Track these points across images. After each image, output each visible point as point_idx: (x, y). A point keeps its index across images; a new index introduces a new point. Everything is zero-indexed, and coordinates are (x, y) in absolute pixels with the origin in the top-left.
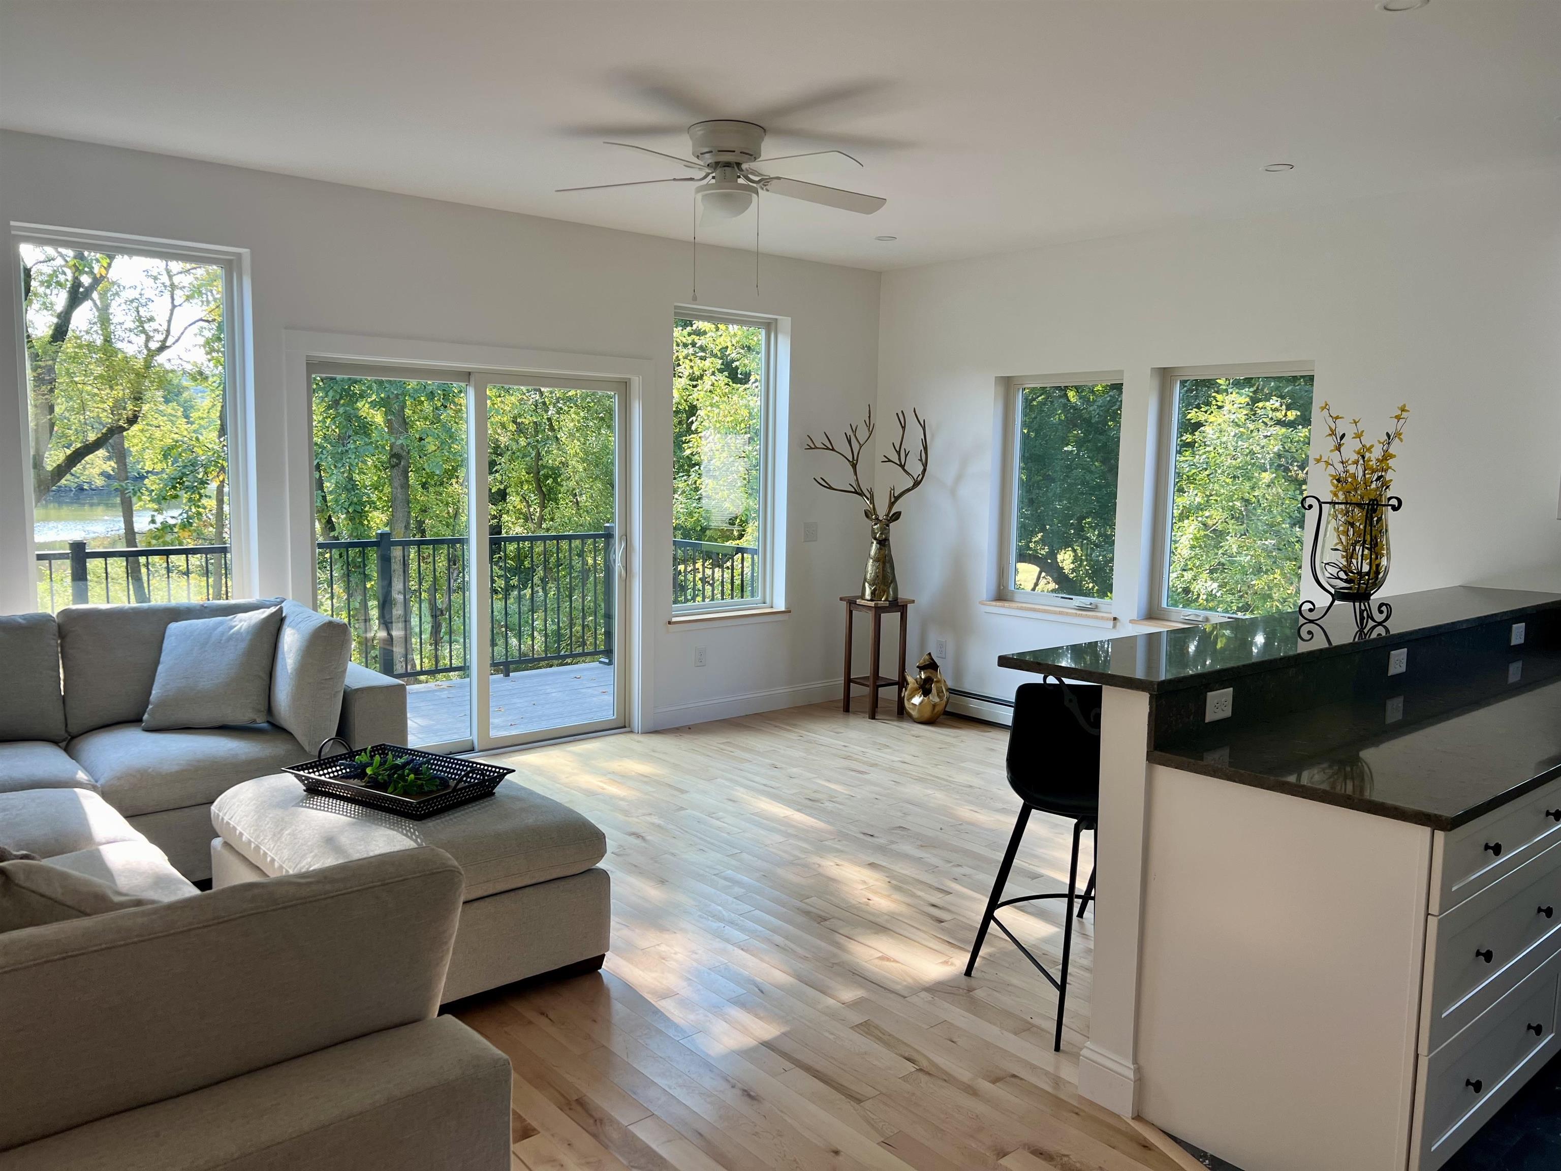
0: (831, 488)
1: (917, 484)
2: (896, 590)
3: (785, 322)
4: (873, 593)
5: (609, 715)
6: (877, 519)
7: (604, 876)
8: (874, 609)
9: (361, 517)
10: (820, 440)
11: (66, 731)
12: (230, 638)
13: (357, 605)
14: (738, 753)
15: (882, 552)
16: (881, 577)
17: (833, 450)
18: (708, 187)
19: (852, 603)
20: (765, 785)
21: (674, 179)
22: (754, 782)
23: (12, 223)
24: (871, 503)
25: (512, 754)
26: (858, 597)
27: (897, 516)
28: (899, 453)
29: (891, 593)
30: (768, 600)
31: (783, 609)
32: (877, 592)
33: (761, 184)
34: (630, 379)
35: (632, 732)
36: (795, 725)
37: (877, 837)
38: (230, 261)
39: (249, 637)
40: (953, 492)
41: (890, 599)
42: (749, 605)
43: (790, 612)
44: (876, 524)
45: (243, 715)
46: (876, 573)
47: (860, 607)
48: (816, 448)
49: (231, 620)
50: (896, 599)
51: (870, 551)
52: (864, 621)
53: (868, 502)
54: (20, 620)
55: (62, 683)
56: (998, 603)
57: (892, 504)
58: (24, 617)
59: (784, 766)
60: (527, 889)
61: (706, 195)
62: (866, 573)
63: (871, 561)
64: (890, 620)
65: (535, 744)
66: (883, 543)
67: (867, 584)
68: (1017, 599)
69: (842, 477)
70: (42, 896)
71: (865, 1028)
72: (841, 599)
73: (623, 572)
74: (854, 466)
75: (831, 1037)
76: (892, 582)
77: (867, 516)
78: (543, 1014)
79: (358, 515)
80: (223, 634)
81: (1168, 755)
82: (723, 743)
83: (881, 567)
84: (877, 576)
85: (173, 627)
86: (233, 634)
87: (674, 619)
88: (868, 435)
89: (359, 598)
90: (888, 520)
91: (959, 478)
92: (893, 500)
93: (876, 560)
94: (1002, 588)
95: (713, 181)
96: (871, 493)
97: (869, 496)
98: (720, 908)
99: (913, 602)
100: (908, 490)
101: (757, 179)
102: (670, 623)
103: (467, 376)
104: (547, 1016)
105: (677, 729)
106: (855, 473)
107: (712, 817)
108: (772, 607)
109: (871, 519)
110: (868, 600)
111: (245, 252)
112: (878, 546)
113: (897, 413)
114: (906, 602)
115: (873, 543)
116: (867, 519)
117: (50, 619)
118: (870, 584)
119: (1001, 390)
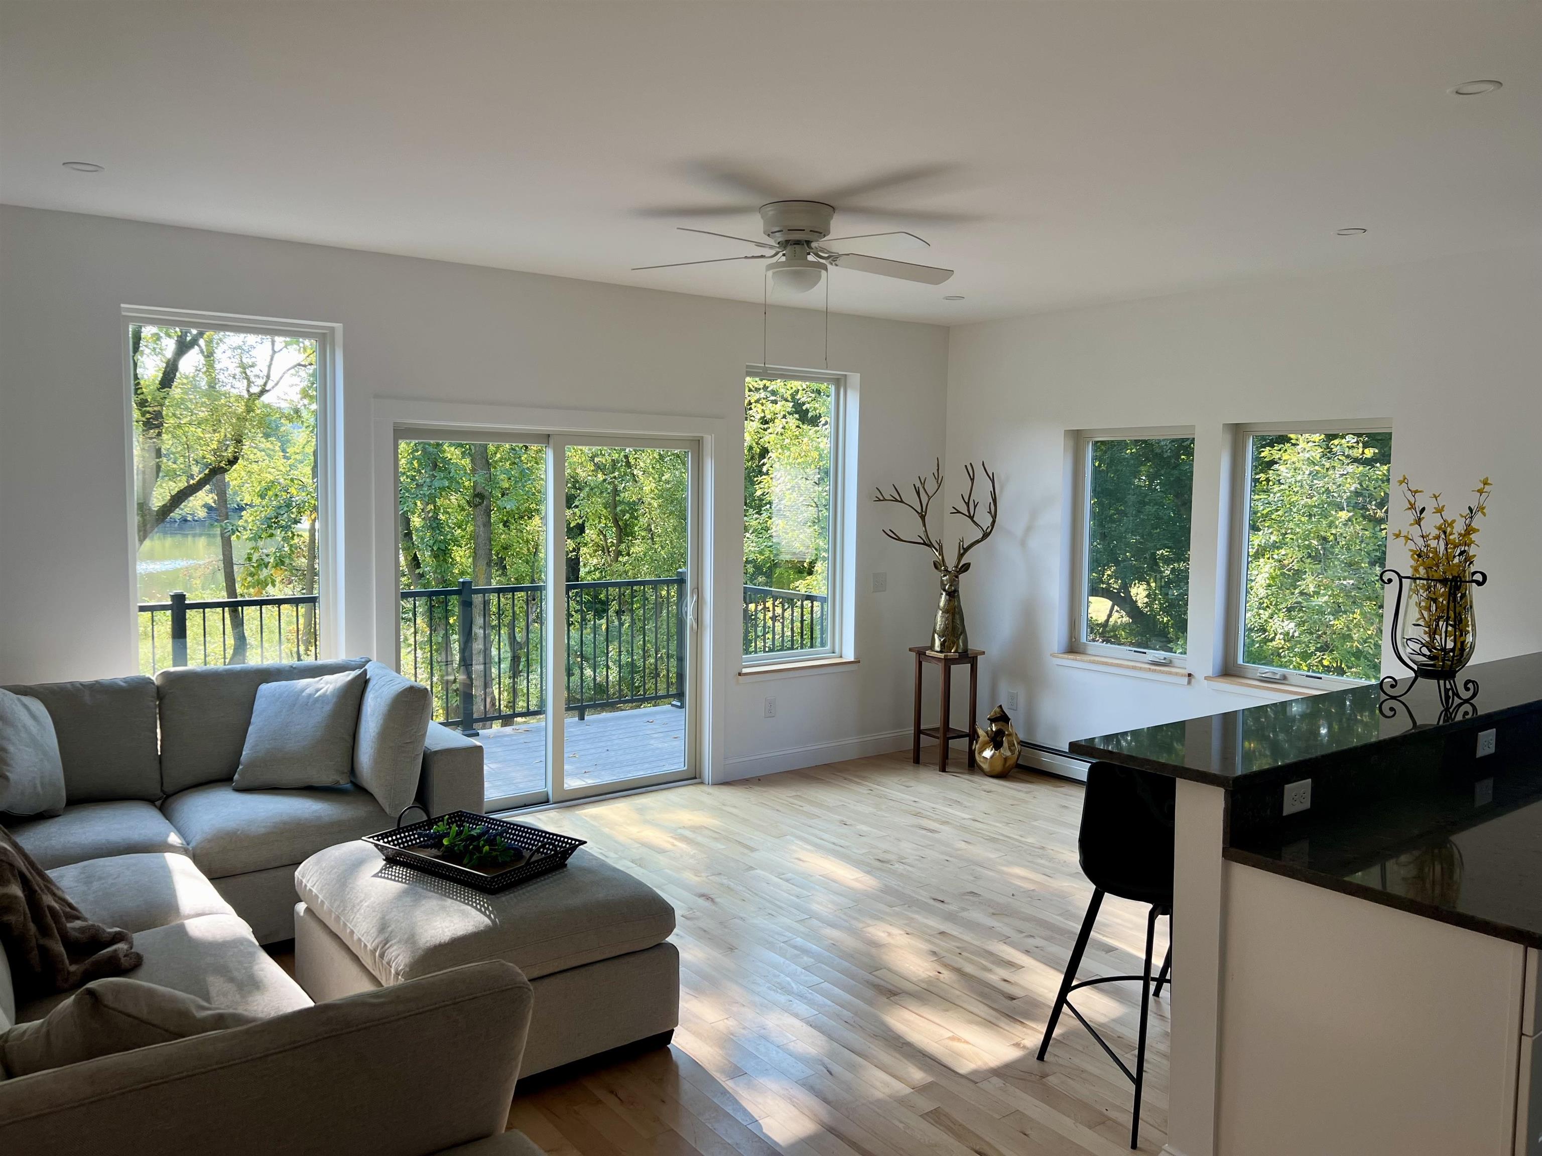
0: (900, 539)
1: (986, 535)
2: (965, 642)
3: (855, 378)
4: (942, 645)
5: (679, 765)
6: (946, 570)
7: (673, 952)
8: (943, 661)
9: (445, 554)
10: (888, 492)
11: (162, 791)
12: (317, 700)
13: (440, 640)
14: (807, 808)
15: (952, 604)
16: (950, 628)
17: (902, 501)
18: (779, 264)
19: (921, 654)
20: (834, 844)
21: (746, 257)
22: (823, 840)
23: (122, 305)
24: (940, 554)
25: (585, 806)
26: (928, 649)
27: (966, 567)
28: (968, 504)
29: (961, 644)
30: (837, 650)
31: (852, 659)
32: (946, 644)
33: (830, 260)
34: (702, 437)
35: (702, 783)
36: (864, 778)
37: (948, 903)
38: (324, 334)
39: (335, 700)
40: (1023, 543)
41: (960, 651)
42: (818, 657)
43: (859, 663)
44: (945, 576)
45: (328, 777)
46: (945, 624)
47: (930, 658)
48: (885, 500)
49: (318, 682)
50: (966, 651)
51: (939, 602)
52: (933, 673)
53: (937, 554)
54: (122, 683)
55: (159, 743)
56: (1071, 656)
57: (961, 556)
58: (125, 680)
59: (853, 822)
60: (598, 965)
61: (777, 272)
62: (935, 624)
63: (941, 612)
64: (961, 672)
65: (608, 796)
66: (953, 595)
67: (936, 636)
68: (1090, 652)
69: (911, 528)
70: (129, 1016)
71: (936, 1117)
72: (910, 650)
73: (695, 625)
74: (923, 518)
75: (901, 1126)
76: (961, 634)
77: (936, 567)
78: (612, 1092)
79: (442, 554)
80: (310, 695)
81: (1246, 853)
82: (790, 797)
83: (951, 618)
84: (946, 628)
85: (264, 688)
86: (320, 696)
87: (745, 671)
88: (937, 488)
89: (442, 632)
90: (957, 572)
91: (1029, 529)
92: (962, 551)
93: (945, 611)
94: (1074, 640)
95: (784, 259)
96: (940, 544)
97: (938, 547)
98: (788, 979)
99: (983, 653)
100: (978, 542)
101: (826, 255)
102: (740, 674)
103: (546, 438)
104: (616, 1095)
105: (747, 780)
106: (924, 525)
107: (781, 879)
108: (841, 657)
109: (941, 571)
110: (937, 652)
111: (338, 326)
112: (948, 597)
113: (966, 466)
114: (976, 653)
115: (942, 594)
116: (936, 570)
117: (148, 681)
118: (939, 636)
119: (1071, 443)
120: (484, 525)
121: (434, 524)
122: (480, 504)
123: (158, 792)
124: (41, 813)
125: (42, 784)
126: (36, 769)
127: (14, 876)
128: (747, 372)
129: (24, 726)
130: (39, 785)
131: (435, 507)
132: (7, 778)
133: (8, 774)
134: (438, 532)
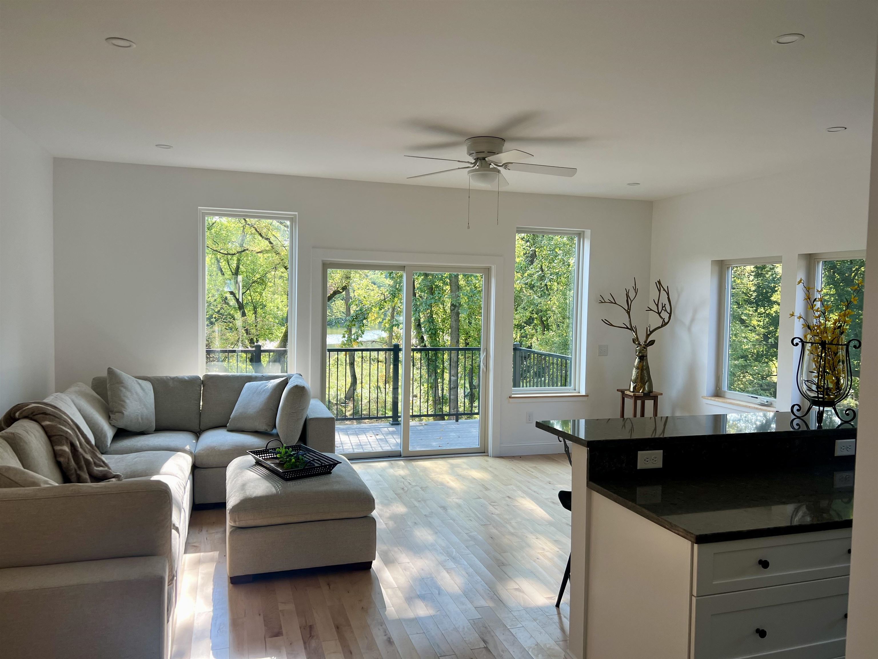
0: (612, 325)
1: (664, 324)
2: (651, 386)
3: (588, 232)
4: (635, 387)
5: (475, 444)
6: (639, 344)
7: (373, 521)
8: (634, 398)
9: (436, 336)
10: (607, 298)
14: (535, 473)
15: (641, 364)
16: (639, 379)
17: (615, 303)
18: (476, 170)
19: (623, 392)
23: (199, 207)
24: (636, 335)
25: (419, 460)
26: (627, 390)
27: (652, 342)
28: (657, 305)
29: (646, 388)
30: (577, 389)
31: (584, 394)
32: (637, 387)
34: (491, 267)
35: (488, 456)
38: (293, 218)
39: (271, 391)
40: (689, 329)
41: (645, 392)
42: (567, 391)
43: (588, 396)
44: (637, 347)
45: (262, 427)
46: (637, 376)
47: (628, 396)
48: (605, 302)
49: (267, 382)
50: (650, 391)
51: (635, 362)
52: (629, 403)
53: (634, 334)
54: (186, 378)
55: (201, 406)
56: (717, 399)
57: (648, 336)
58: (188, 377)
61: (473, 174)
62: (632, 376)
63: (635, 369)
64: (649, 404)
66: (643, 358)
67: (632, 383)
68: (727, 396)
69: (622, 319)
70: (9, 479)
72: (618, 390)
73: (485, 370)
74: (629, 313)
76: (647, 382)
77: (634, 342)
78: (328, 584)
80: (262, 389)
81: (600, 487)
82: (530, 467)
83: (641, 371)
84: (637, 378)
85: (247, 384)
87: (513, 396)
88: (635, 295)
90: (646, 345)
91: (693, 320)
92: (649, 333)
93: (637, 368)
94: (718, 389)
95: (478, 167)
96: (636, 328)
97: (634, 330)
98: (454, 550)
99: (662, 394)
100: (659, 328)
101: (501, 164)
102: (510, 397)
103: (403, 268)
104: (329, 586)
105: (514, 457)
106: (630, 317)
107: (491, 505)
108: (579, 393)
109: (636, 344)
110: (631, 392)
111: (297, 213)
112: (639, 360)
113: (656, 283)
114: (656, 394)
115: (636, 358)
116: (633, 343)
117: (198, 378)
118: (633, 383)
119: (716, 268)
120: (456, 321)
121: (431, 320)
122: (454, 309)
123: (198, 428)
124: (143, 431)
125: (142, 418)
126: (139, 412)
127: (67, 442)
128: (517, 230)
129: (136, 393)
130: (140, 419)
131: (431, 311)
132: (123, 413)
133: (124, 412)
134: (432, 324)
